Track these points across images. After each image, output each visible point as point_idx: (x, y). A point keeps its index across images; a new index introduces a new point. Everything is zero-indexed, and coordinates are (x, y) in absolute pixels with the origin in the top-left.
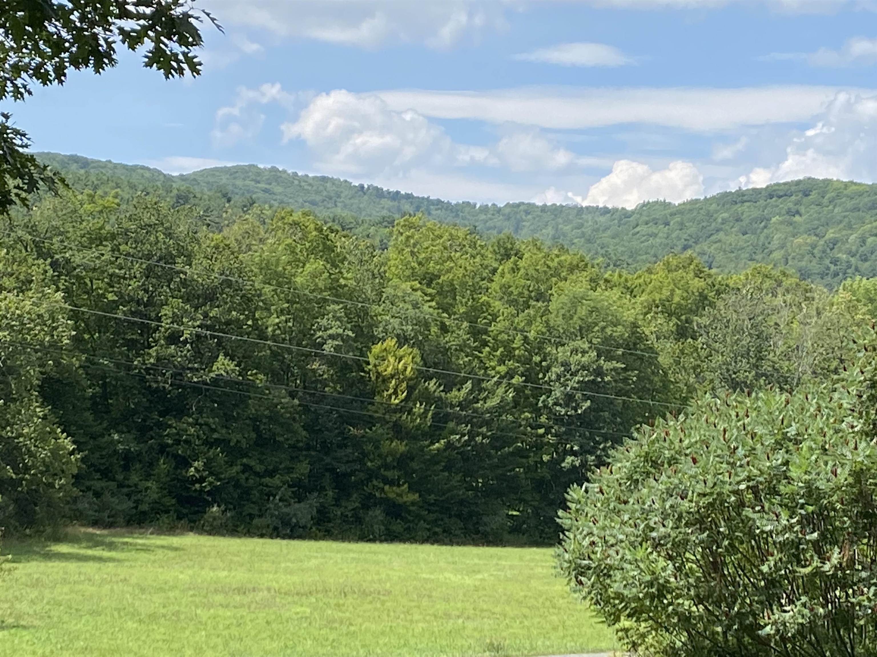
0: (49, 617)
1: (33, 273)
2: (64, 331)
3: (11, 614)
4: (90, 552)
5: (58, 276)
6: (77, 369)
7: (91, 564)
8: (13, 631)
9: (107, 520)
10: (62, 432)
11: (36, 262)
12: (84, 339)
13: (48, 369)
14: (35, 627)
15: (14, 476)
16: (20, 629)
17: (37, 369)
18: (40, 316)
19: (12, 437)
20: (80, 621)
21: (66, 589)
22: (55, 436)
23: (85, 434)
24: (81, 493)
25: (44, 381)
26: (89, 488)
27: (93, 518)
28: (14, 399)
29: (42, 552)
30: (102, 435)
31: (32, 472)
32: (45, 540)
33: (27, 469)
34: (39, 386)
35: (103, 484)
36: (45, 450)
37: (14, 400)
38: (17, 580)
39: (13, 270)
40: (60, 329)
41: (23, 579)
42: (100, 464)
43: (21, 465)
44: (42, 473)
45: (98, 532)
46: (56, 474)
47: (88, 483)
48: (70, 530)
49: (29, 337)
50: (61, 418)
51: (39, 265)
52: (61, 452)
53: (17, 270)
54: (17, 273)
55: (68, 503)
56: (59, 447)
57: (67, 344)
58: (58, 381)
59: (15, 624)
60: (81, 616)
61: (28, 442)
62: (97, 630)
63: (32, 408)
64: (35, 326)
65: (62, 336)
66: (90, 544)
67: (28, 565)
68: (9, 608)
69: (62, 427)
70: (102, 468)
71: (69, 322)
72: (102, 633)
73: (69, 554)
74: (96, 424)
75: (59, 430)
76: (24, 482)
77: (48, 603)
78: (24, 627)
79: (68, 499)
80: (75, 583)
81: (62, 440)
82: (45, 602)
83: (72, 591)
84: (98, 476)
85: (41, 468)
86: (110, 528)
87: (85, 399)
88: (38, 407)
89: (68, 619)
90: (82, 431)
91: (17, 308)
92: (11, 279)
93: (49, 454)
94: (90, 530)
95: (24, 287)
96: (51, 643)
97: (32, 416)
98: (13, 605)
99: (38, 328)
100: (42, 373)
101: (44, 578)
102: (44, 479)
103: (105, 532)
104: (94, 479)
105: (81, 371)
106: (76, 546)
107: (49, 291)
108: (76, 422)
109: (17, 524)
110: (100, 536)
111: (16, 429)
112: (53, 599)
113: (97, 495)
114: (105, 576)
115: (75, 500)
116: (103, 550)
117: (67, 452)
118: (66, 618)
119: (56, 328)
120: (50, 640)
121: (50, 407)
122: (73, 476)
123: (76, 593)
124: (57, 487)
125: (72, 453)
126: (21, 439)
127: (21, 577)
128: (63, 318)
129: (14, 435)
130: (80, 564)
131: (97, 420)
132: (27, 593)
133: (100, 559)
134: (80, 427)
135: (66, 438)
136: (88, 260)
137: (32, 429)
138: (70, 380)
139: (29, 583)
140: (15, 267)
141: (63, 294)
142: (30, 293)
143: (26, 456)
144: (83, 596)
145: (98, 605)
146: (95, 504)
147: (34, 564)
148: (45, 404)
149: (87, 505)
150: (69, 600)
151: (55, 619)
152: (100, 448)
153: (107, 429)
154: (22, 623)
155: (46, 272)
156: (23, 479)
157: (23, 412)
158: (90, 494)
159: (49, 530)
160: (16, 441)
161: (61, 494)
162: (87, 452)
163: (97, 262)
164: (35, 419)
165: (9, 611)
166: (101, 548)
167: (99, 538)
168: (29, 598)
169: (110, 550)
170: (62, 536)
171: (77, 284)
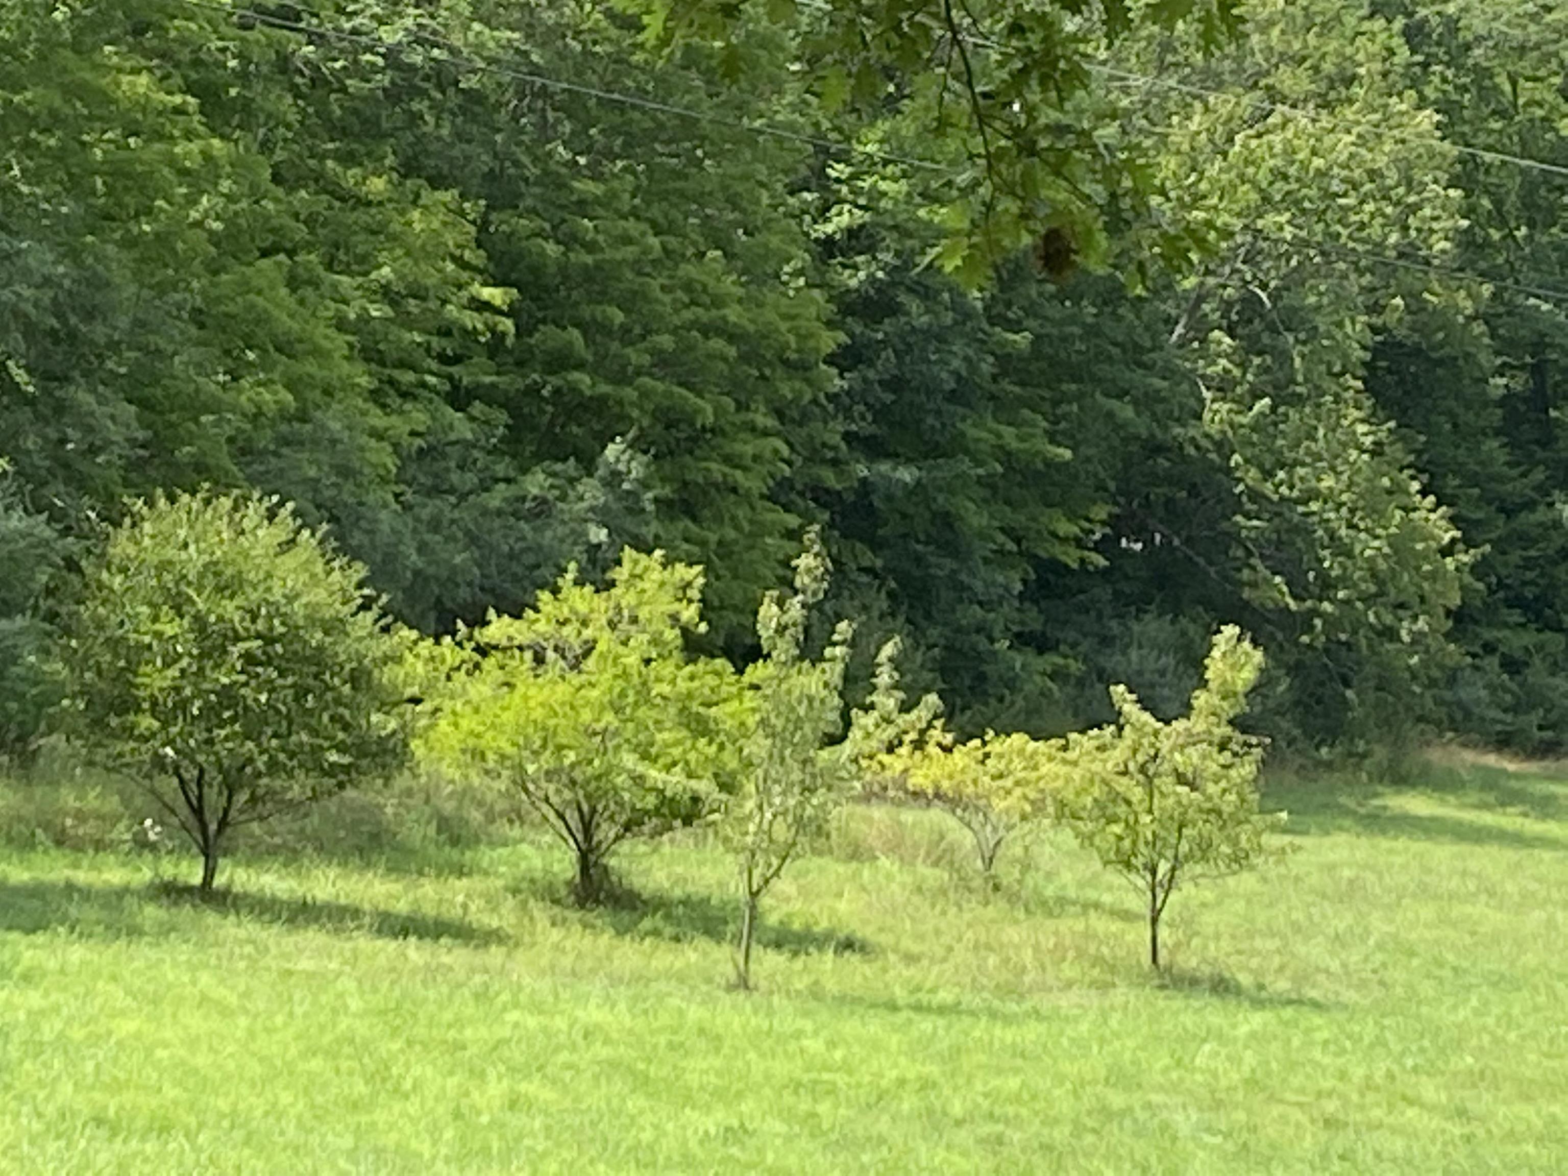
0: (1382, 983)
1: (1360, 57)
2: (1436, 219)
3: (1281, 969)
4: (1488, 818)
5: (1425, 66)
6: (1470, 319)
7: (1493, 850)
8: (1288, 1013)
9: (1538, 734)
10: (1424, 493)
11: (1366, 26)
12: (1487, 242)
13: (1390, 319)
14: (1346, 1007)
15: (1293, 605)
16: (1305, 1009)
17: (1364, 318)
18: (1373, 175)
19: (1289, 500)
20: (1467, 1000)
21: (1427, 912)
22: (1404, 500)
23: (1486, 499)
24: (1469, 660)
25: (1377, 351)
26: (1489, 648)
27: (1499, 727)
28: (1300, 395)
29: (1362, 811)
30: (1530, 505)
31: (1341, 595)
32: (1370, 779)
33: (1327, 585)
34: (1364, 364)
35: (1529, 638)
36: (1377, 537)
37: (1298, 400)
38: (1297, 879)
39: (1305, 46)
40: (1427, 211)
41: (1314, 879)
42: (1524, 583)
43: (1311, 575)
44: (1367, 599)
45: (1511, 767)
46: (1401, 606)
47: (1489, 634)
48: (1435, 755)
49: (1345, 232)
50: (1419, 453)
51: (1374, 34)
52: (1420, 546)
53: (1316, 48)
54: (1317, 55)
55: (1433, 683)
56: (1411, 532)
57: (1443, 252)
58: (1417, 351)
59: (1294, 996)
60: (1469, 988)
61: (1332, 515)
62: (1509, 1028)
63: (1345, 423)
64: (1362, 202)
65: (1432, 231)
66: (1490, 798)
67: (1327, 841)
68: (1278, 951)
69: (1425, 478)
70: (1529, 593)
71: (1452, 192)
72: (1523, 1038)
73: (1433, 819)
74: (1515, 472)
75: (1415, 486)
76: (1318, 622)
77: (1380, 947)
78: (1316, 1005)
79: (1436, 673)
80: (1450, 898)
81: (1423, 514)
82: (1371, 942)
83: (1443, 920)
84: (1516, 616)
85: (1363, 586)
86: (1543, 757)
87: (1486, 404)
88: (1363, 421)
89: (1431, 993)
90: (1476, 491)
91: (1314, 153)
92: (1299, 71)
93: (1386, 550)
94: (1491, 760)
95: (1332, 95)
96: (1389, 1053)
97: (1345, 446)
98: (1286, 945)
99: (1370, 207)
100: (1375, 330)
101: (1371, 877)
102: (1372, 618)
103: (1533, 767)
104: (1506, 625)
105: (1479, 328)
106: (1451, 799)
107: (1403, 107)
108: (1461, 465)
109: (1296, 732)
110: (1517, 776)
111: (1302, 479)
112: (1395, 937)
113: (1512, 666)
114: (1533, 886)
115: (1452, 679)
116: (1525, 815)
117: (1433, 544)
118: (1427, 989)
119: (1414, 209)
120: (1385, 1045)
121: (1392, 424)
122: (1449, 613)
123: (1454, 925)
124: (1406, 638)
125: (1447, 551)
126: (1314, 506)
127: (1308, 874)
128: (1436, 181)
129: (1295, 493)
130: (1464, 848)
131: (1519, 464)
132: (1324, 916)
133: (1518, 840)
134: (1473, 480)
135: (1433, 511)
136: (1508, 24)
137: (1345, 477)
138: (1447, 349)
139: (1329, 892)
140: (1311, 38)
141: (1437, 117)
142: (1349, 113)
143: (1326, 553)
144: (1473, 933)
145: (1512, 964)
146: (1506, 690)
147: (1341, 838)
148: (1381, 414)
149: (1483, 693)
150: (1437, 942)
151: (1399, 990)
152: (1525, 539)
153: (1543, 490)
154: (1314, 994)
155: (1392, 52)
156: (1315, 612)
157: (1321, 432)
158: (1492, 663)
159: (1381, 753)
160: (1301, 509)
161: (1415, 660)
162: (1487, 548)
163: (1532, 28)
164: (1353, 454)
165: (1277, 961)
166: (1519, 809)
167: (1514, 784)
168: (1331, 932)
169: (1545, 816)
170: (1416, 771)
171: (1474, 90)
